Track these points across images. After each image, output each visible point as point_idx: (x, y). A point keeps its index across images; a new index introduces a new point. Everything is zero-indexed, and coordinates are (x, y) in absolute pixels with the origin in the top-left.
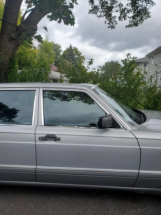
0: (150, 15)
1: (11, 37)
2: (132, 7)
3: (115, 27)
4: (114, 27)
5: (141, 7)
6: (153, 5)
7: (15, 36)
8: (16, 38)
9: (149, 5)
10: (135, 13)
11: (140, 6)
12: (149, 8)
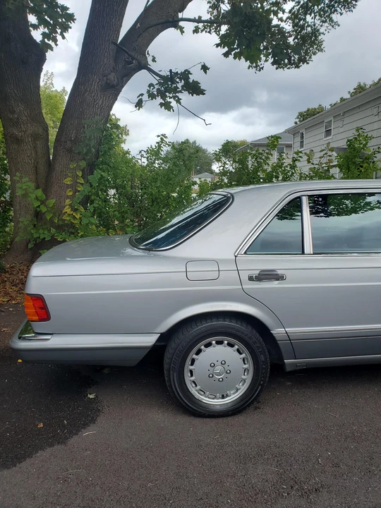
0: (322, 47)
1: (108, 81)
2: (293, 27)
3: (262, 68)
4: (261, 66)
5: (309, 29)
6: (333, 26)
7: (116, 80)
8: (117, 85)
9: (326, 24)
10: (296, 40)
11: (309, 26)
12: (325, 32)
